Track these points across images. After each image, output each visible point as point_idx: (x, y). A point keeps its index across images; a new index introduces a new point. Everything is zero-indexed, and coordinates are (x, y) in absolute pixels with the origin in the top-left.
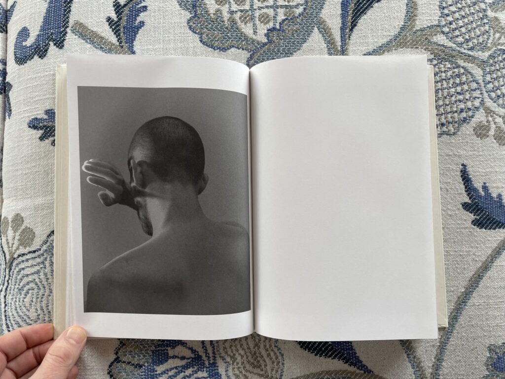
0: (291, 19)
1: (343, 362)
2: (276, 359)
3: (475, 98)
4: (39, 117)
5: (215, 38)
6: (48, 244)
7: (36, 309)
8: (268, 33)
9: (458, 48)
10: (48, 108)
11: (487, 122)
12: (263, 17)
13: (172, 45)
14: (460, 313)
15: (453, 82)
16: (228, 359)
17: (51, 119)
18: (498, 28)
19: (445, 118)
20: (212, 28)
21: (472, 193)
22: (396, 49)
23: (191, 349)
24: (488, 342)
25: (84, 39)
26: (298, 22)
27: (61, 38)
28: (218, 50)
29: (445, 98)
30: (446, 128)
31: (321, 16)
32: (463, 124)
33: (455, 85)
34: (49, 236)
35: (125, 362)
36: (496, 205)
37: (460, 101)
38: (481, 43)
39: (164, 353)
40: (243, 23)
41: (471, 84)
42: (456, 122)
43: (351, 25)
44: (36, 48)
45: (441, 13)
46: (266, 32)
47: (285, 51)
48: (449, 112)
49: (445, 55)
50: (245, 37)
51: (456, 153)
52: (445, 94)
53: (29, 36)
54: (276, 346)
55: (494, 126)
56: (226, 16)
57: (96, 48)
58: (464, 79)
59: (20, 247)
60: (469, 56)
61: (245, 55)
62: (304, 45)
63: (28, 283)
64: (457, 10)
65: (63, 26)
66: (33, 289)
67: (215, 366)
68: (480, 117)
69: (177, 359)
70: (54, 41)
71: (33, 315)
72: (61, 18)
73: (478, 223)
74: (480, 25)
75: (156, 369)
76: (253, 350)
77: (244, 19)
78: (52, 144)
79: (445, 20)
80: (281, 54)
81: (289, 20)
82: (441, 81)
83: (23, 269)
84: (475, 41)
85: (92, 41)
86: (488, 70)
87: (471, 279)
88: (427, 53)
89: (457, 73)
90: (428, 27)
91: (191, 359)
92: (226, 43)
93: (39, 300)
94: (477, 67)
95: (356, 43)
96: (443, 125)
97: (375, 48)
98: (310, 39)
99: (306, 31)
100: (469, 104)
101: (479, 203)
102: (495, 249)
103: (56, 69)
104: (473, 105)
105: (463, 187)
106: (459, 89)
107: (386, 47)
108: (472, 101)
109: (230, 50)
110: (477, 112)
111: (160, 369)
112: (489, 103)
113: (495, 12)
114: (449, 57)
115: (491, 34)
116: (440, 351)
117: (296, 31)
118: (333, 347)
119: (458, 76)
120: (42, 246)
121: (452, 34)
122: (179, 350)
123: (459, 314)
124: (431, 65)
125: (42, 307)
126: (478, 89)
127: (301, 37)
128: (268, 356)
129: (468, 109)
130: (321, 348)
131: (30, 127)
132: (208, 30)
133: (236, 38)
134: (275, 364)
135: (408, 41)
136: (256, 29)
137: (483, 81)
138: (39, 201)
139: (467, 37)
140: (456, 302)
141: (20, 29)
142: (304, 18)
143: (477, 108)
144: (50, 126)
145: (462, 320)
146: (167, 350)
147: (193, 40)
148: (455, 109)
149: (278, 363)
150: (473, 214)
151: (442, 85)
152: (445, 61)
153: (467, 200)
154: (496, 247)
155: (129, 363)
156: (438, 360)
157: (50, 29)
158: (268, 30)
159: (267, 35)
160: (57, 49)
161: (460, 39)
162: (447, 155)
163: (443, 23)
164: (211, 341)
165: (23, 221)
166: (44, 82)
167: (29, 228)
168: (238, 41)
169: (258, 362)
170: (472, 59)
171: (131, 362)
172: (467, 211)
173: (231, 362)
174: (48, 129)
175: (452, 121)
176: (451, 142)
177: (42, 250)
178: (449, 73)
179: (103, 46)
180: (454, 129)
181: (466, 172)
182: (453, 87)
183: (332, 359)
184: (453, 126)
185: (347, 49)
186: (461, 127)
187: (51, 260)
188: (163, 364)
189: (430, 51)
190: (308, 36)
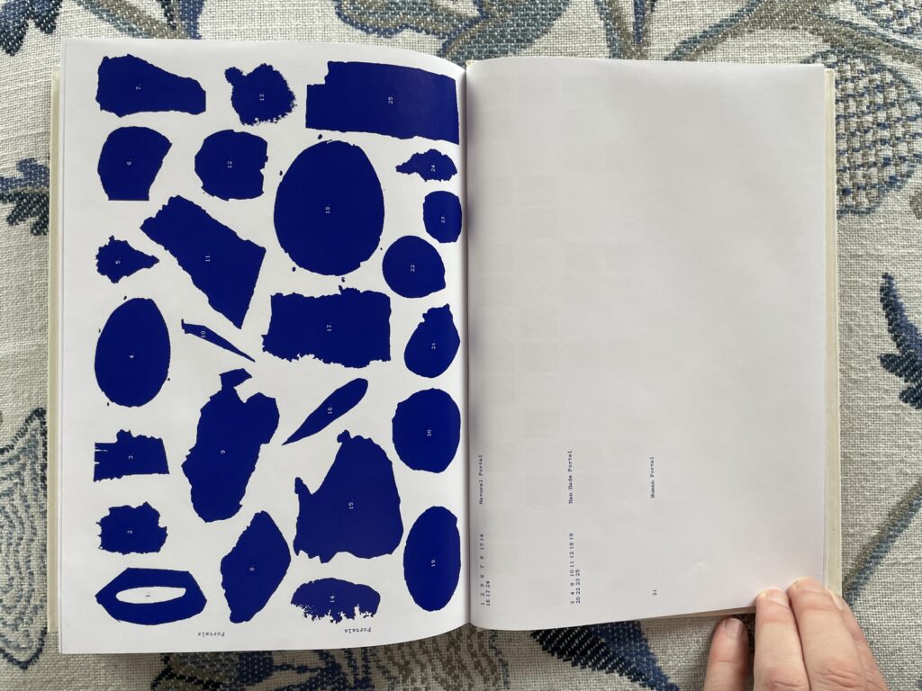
1: (630, 678)
2: (493, 674)
3: (914, 136)
4: (6, 175)
5: (368, 8)
6: (28, 436)
7: (7, 567)
9: (881, 31)
10: (24, 156)
13: (278, 24)
14: (867, 579)
15: (871, 102)
16: (395, 672)
17: (30, 179)
19: (851, 179)
22: (750, 32)
23: (319, 651)
25: (96, 13)
27: (49, 11)
28: (376, 34)
29: (853, 134)
30: (854, 198)
32: (888, 191)
33: (877, 107)
34: (29, 420)
35: (184, 677)
37: (884, 142)
39: (264, 660)
41: (907, 106)
42: (873, 187)
44: (2, 33)
47: (515, 36)
48: (859, 166)
49: (855, 45)
50: (432, 5)
51: (873, 252)
52: (853, 126)
54: (491, 647)
57: (121, 30)
58: (893, 94)
60: (903, 48)
61: (433, 44)
62: (557, 23)
66: (2, 527)
67: (368, 686)
69: (289, 672)
70: (35, 17)
73: (914, 398)
76: (445, 654)
78: (32, 231)
80: (507, 41)
82: (845, 99)
84: (917, 15)
85: (111, 16)
88: (816, 39)
89: (879, 83)
91: (319, 672)
92: (392, 19)
93: (11, 549)
94: (918, 70)
95: (667, 17)
96: (845, 192)
97: (707, 29)
98: (569, 10)
100: (903, 148)
101: (916, 356)
104: (910, 151)
105: (884, 321)
106: (882, 116)
107: (731, 26)
108: (909, 143)
109: (400, 35)
110: (919, 166)
114: (863, 48)
118: (608, 648)
119: (881, 88)
120: (15, 439)
122: (295, 654)
123: (862, 581)
125: (18, 563)
127: (550, 6)
128: (476, 667)
129: (900, 158)
130: (585, 651)
133: (415, 9)
134: (490, 683)
135: (777, 14)
138: (9, 348)
139: (900, 7)
140: (858, 557)
143: (918, 158)
144: (28, 195)
145: (869, 592)
147: (323, 11)
148: (872, 159)
149: (497, 679)
150: (903, 378)
151: (846, 108)
152: (854, 57)
153: (892, 349)
155: (191, 679)
160: (43, 34)
161: (885, 12)
162: (852, 256)
166: (16, 103)
168: (417, 14)
169: (456, 677)
170: (909, 54)
171: (196, 678)
172: (892, 371)
173: (401, 678)
174: (25, 200)
175: (866, 184)
176: (862, 229)
177: (15, 447)
178: (862, 83)
179: (134, 26)
180: (870, 201)
181: (892, 291)
182: (869, 113)
183: (607, 673)
184: (867, 194)
185: (646, 31)
186: (884, 196)
187: (33, 469)
188: (261, 681)
189: (822, 34)
190: (564, 4)
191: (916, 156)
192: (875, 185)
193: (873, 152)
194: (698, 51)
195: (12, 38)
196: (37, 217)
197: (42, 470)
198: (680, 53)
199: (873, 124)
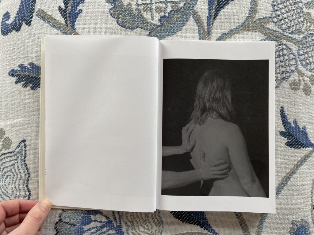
0: (176, 10)
2: (159, 224)
3: (292, 65)
4: (15, 69)
5: (126, 21)
6: (20, 148)
7: (12, 188)
8: (161, 19)
9: (283, 32)
10: (21, 63)
11: (299, 80)
12: (158, 8)
13: (99, 25)
15: (278, 54)
16: (129, 223)
17: (23, 70)
18: (310, 20)
20: (125, 15)
21: (287, 125)
22: (242, 32)
23: (106, 216)
24: (291, 219)
25: (44, 20)
26: (180, 13)
27: (29, 19)
28: (129, 29)
31: (195, 9)
32: (283, 81)
33: (280, 56)
34: (20, 143)
35: (65, 222)
36: (302, 133)
37: (282, 66)
38: (298, 29)
39: (89, 218)
40: (145, 12)
41: (290, 56)
42: (278, 80)
43: (214, 15)
44: (14, 25)
45: (273, 9)
46: (159, 18)
47: (171, 31)
49: (274, 37)
50: (146, 21)
51: (278, 100)
53: (10, 17)
54: (159, 216)
55: (304, 83)
56: (134, 7)
57: (51, 26)
58: (285, 52)
59: (3, 149)
60: (289, 38)
61: (146, 32)
62: (184, 28)
63: (7, 172)
64: (283, 7)
65: (31, 12)
66: (11, 175)
67: (120, 228)
68: (295, 77)
69: (97, 222)
70: (25, 21)
71: (10, 191)
72: (30, 6)
73: (290, 144)
74: (298, 18)
75: (84, 228)
76: (144, 218)
77: (146, 10)
78: (23, 86)
79: (275, 14)
81: (175, 11)
83: (5, 163)
85: (49, 22)
86: (302, 47)
87: (283, 179)
88: (262, 35)
89: (281, 49)
90: (264, 18)
91: (106, 223)
92: (134, 25)
93: (14, 182)
94: (294, 45)
95: (217, 27)
97: (229, 31)
98: (188, 24)
99: (185, 19)
100: (288, 69)
101: (290, 132)
102: (299, 161)
104: (290, 69)
105: (281, 121)
106: (282, 59)
107: (236, 30)
108: (290, 67)
109: (136, 29)
110: (293, 74)
111: (86, 228)
112: (301, 68)
113: (308, 9)
115: (305, 24)
117: (179, 19)
118: (194, 217)
119: (282, 50)
120: (16, 149)
121: (279, 23)
122: (98, 217)
125: (15, 186)
126: (294, 59)
127: (182, 22)
128: (154, 222)
129: (287, 71)
130: (187, 218)
131: (9, 75)
132: (123, 16)
133: (140, 22)
134: (158, 227)
135: (251, 27)
136: (153, 16)
137: (298, 54)
138: (15, 121)
139: (289, 25)
141: (5, 13)
142: (184, 10)
144: (22, 75)
146: (91, 216)
147: (113, 22)
148: (278, 72)
149: (160, 226)
150: (286, 138)
153: (283, 129)
154: (300, 160)
155: (67, 223)
156: (259, 228)
157: (23, 13)
158: (160, 17)
159: (160, 20)
160: (27, 26)
161: (284, 27)
163: (274, 15)
164: (118, 212)
165: (5, 133)
166: (18, 47)
167: (8, 138)
168: (141, 24)
169: (147, 226)
170: (291, 40)
171: (68, 223)
172: (283, 136)
173: (130, 226)
174: (21, 77)
175: (276, 79)
177: (16, 152)
179: (55, 25)
180: (277, 84)
181: (284, 112)
182: (278, 58)
183: (193, 225)
184: (277, 82)
185: (211, 31)
186: (282, 83)
187: (21, 158)
188: (88, 225)
189: (264, 33)
190: (186, 22)
191: (292, 71)
194: (226, 37)
196: (25, 82)
197: (24, 158)
198: (221, 38)
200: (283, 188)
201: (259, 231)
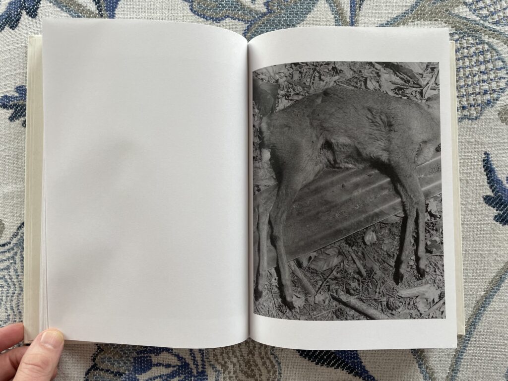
1: (347, 371)
2: (272, 368)
3: (500, 78)
4: (9, 94)
5: (207, 7)
6: (19, 237)
7: (6, 309)
8: (268, 2)
9: (482, 22)
10: (19, 84)
13: (158, 14)
14: (479, 319)
15: (477, 60)
16: (219, 367)
17: (22, 96)
19: (467, 101)
21: (495, 185)
22: (412, 22)
23: (178, 356)
25: (59, 7)
27: (34, 6)
28: (211, 21)
29: (467, 77)
30: (468, 111)
32: (486, 108)
33: (479, 63)
34: (19, 228)
35: (104, 370)
37: (484, 81)
39: (147, 360)
41: (496, 62)
42: (478, 105)
44: (8, 17)
47: (286, 23)
48: (471, 94)
49: (468, 29)
50: (241, 5)
51: (479, 140)
52: (467, 73)
54: (272, 354)
57: (73, 16)
58: (488, 56)
60: (494, 31)
61: (243, 26)
62: (309, 16)
66: (3, 287)
67: (204, 376)
68: (506, 99)
69: (161, 367)
70: (26, 9)
73: (501, 219)
75: (138, 378)
76: (246, 357)
78: (23, 125)
80: (282, 25)
82: (463, 58)
84: (501, 14)
85: (68, 9)
87: (492, 281)
88: (447, 26)
89: (481, 50)
91: (177, 367)
92: (220, 12)
93: (9, 299)
94: (502, 43)
95: (367, 14)
96: (464, 108)
97: (389, 20)
98: (315, 9)
100: (494, 85)
101: (502, 197)
103: (28, 40)
104: (498, 86)
105: (485, 178)
106: (483, 68)
107: (402, 18)
108: (497, 82)
109: (224, 21)
110: (502, 94)
111: (142, 378)
114: (472, 31)
116: (456, 361)
118: (336, 355)
119: (482, 53)
120: (12, 239)
121: (475, 6)
122: (164, 357)
123: (477, 320)
124: (451, 40)
125: (12, 307)
126: (504, 68)
127: (305, 7)
128: (263, 365)
129: (493, 90)
130: (323, 356)
133: (232, 7)
134: (271, 373)
135: (427, 13)
138: (9, 189)
139: (492, 10)
140: (475, 307)
143: (503, 90)
144: (21, 105)
145: (480, 326)
146: (150, 357)
147: (183, 8)
148: (478, 90)
149: (275, 372)
150: (496, 209)
151: (463, 63)
152: (468, 36)
153: (489, 193)
155: (107, 371)
156: (453, 371)
159: (266, 4)
160: (30, 18)
161: (484, 12)
162: (468, 142)
164: (200, 350)
166: (15, 55)
168: (233, 10)
169: (252, 371)
170: (497, 34)
171: (110, 370)
172: (489, 205)
173: (222, 371)
174: (19, 108)
175: (475, 104)
176: (473, 128)
177: (12, 243)
178: (472, 50)
179: (80, 15)
180: (477, 113)
181: (489, 161)
182: (476, 66)
183: (335, 368)
184: (475, 109)
185: (357, 21)
186: (484, 110)
187: (21, 255)
188: (145, 372)
189: (451, 24)
190: (313, 6)
191: (501, 89)
192: (480, 104)
193: (478, 87)
195: (13, 20)
199: (478, 72)
200: (492, 298)
201: (452, 376)
